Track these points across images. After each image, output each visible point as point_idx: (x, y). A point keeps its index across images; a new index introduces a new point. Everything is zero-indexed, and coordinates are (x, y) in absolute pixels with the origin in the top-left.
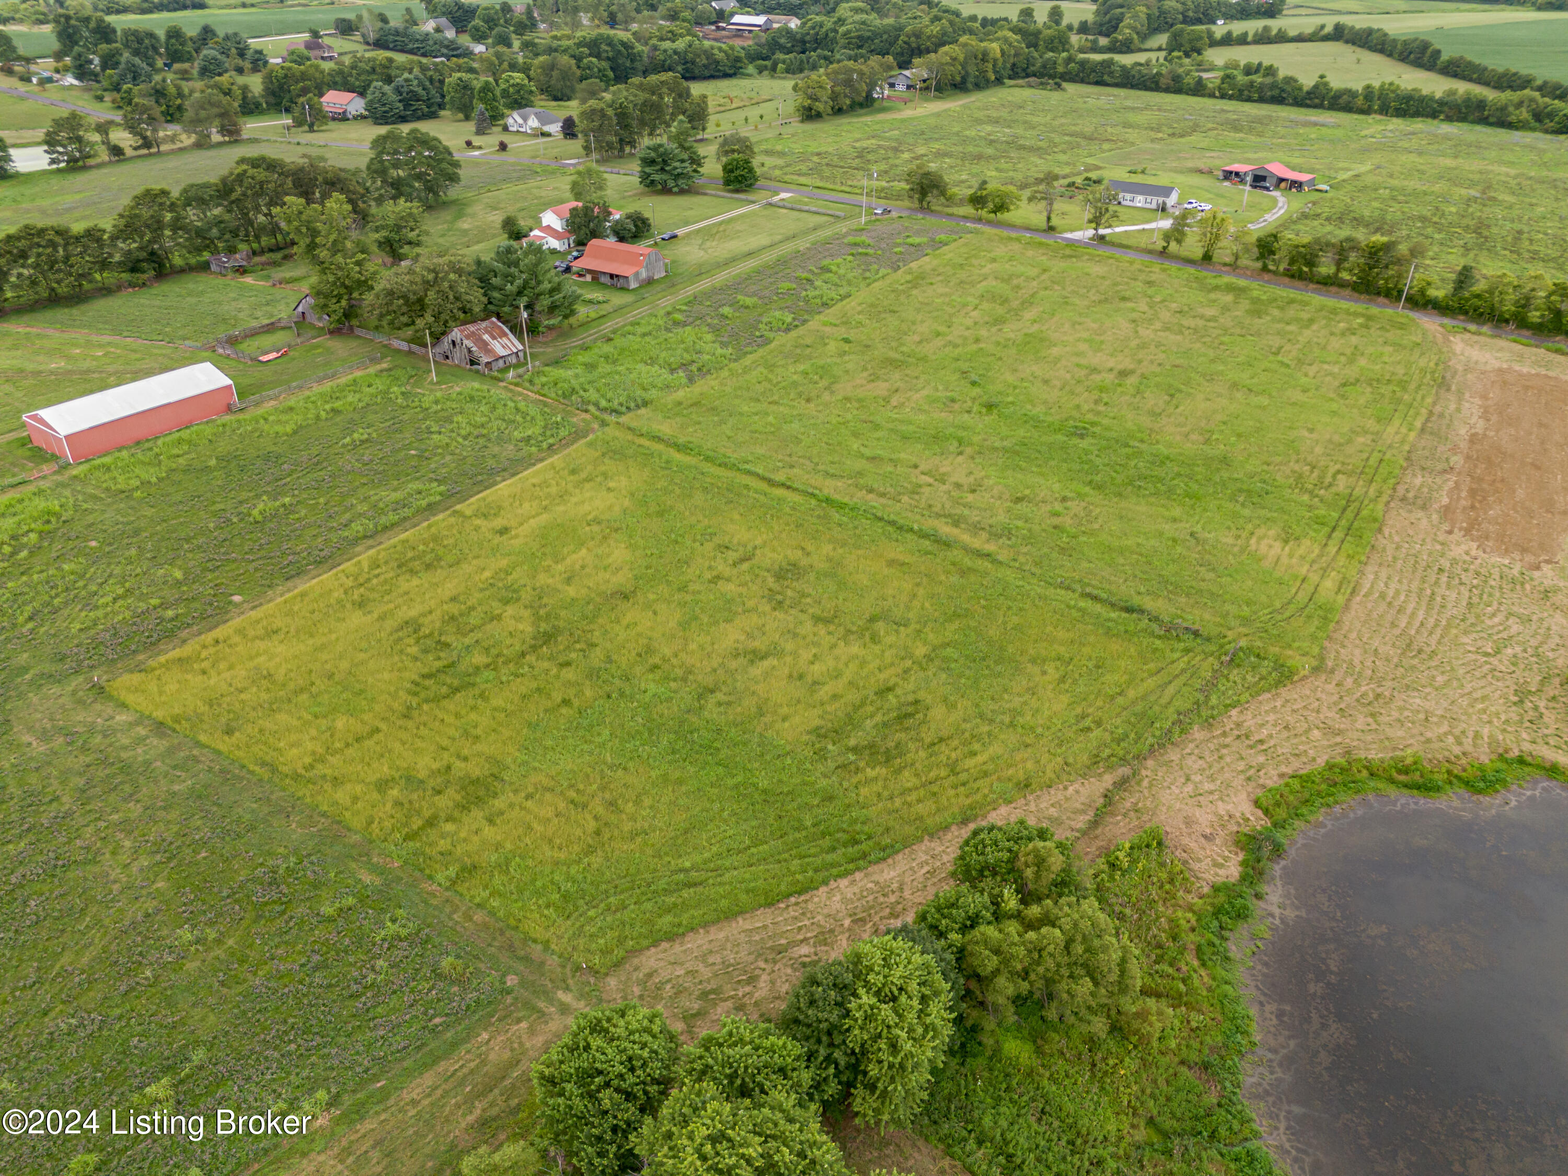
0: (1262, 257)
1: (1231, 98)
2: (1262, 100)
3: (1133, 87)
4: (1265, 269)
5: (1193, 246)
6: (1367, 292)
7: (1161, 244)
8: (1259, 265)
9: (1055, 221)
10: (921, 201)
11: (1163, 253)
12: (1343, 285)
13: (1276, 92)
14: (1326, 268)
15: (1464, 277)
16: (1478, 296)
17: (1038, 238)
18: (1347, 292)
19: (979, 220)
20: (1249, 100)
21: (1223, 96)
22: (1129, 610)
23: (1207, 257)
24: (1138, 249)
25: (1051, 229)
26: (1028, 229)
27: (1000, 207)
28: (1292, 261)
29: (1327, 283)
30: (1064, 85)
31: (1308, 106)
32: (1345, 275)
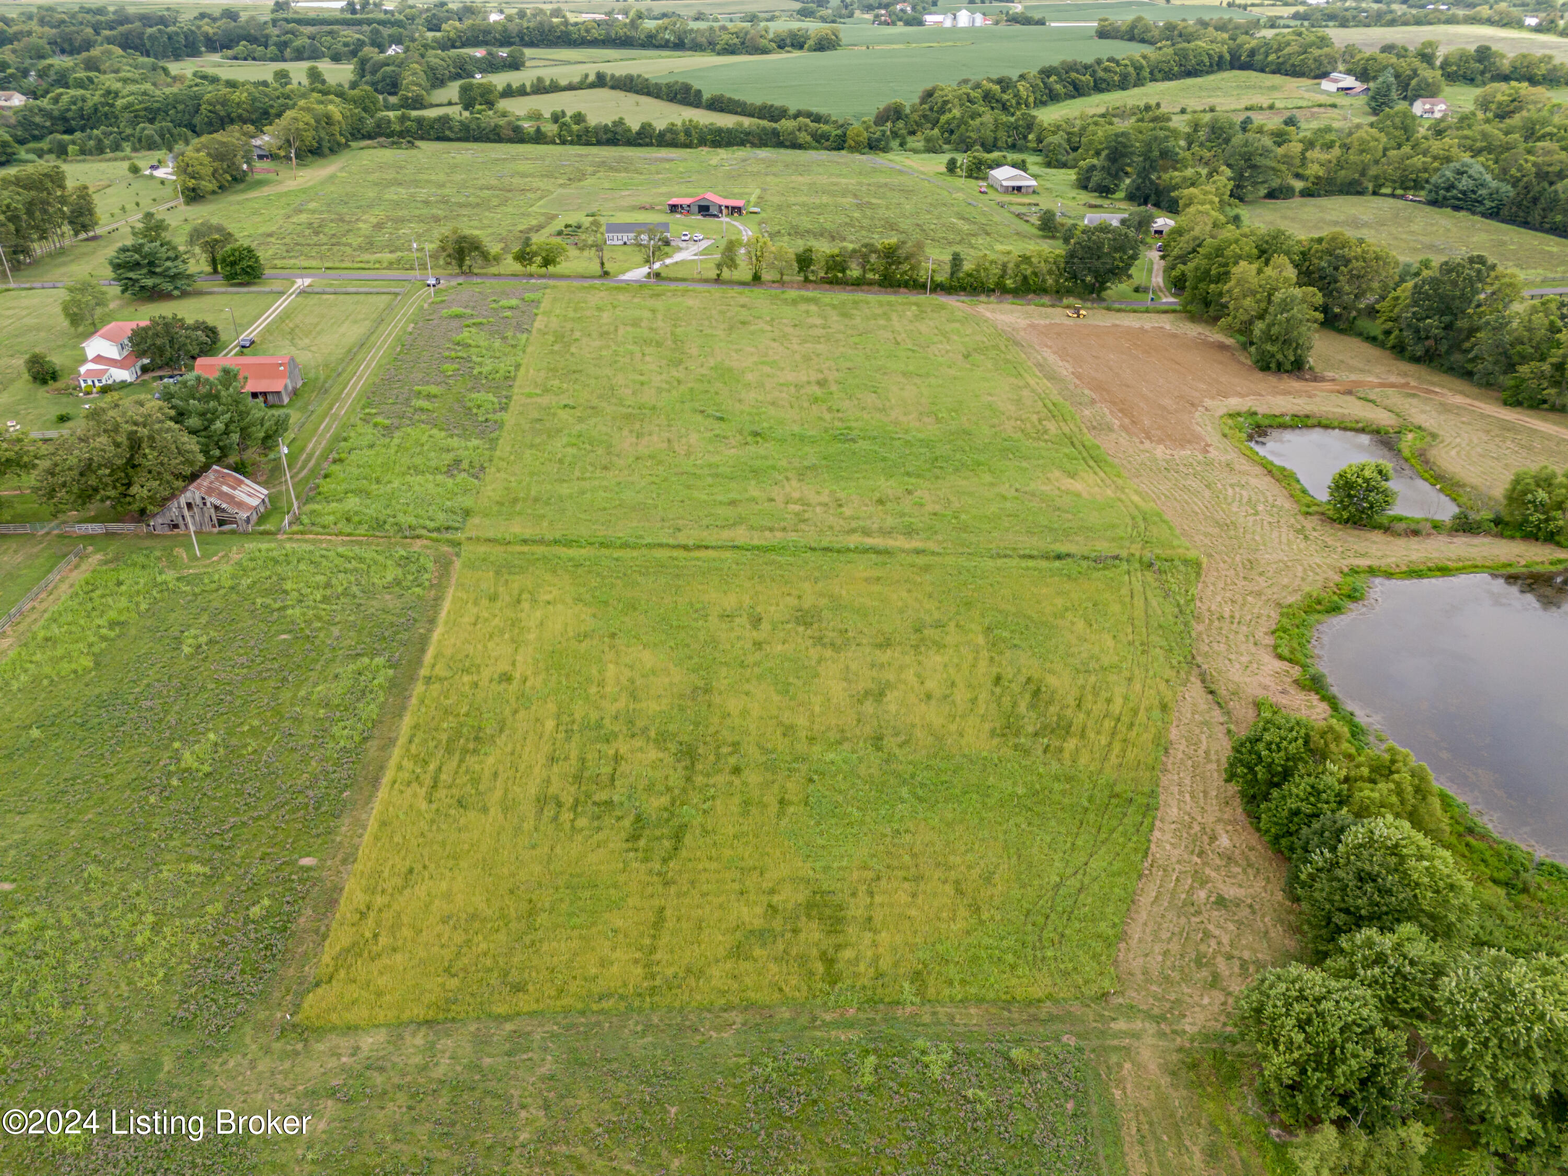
0: (801, 270)
1: (572, 143)
2: (599, 143)
3: (476, 140)
4: (806, 280)
5: (744, 272)
6: (891, 286)
7: (713, 274)
8: (801, 278)
9: (608, 267)
10: (461, 266)
11: (718, 280)
12: (871, 283)
13: (609, 135)
14: (854, 272)
15: (957, 261)
16: (969, 275)
17: (597, 282)
18: (876, 288)
19: (531, 276)
20: (588, 144)
21: (564, 142)
22: (1059, 557)
23: (757, 278)
24: (694, 280)
25: (606, 274)
26: (583, 277)
27: (548, 262)
28: (829, 269)
29: (859, 284)
30: (418, 143)
31: (640, 145)
32: (870, 276)
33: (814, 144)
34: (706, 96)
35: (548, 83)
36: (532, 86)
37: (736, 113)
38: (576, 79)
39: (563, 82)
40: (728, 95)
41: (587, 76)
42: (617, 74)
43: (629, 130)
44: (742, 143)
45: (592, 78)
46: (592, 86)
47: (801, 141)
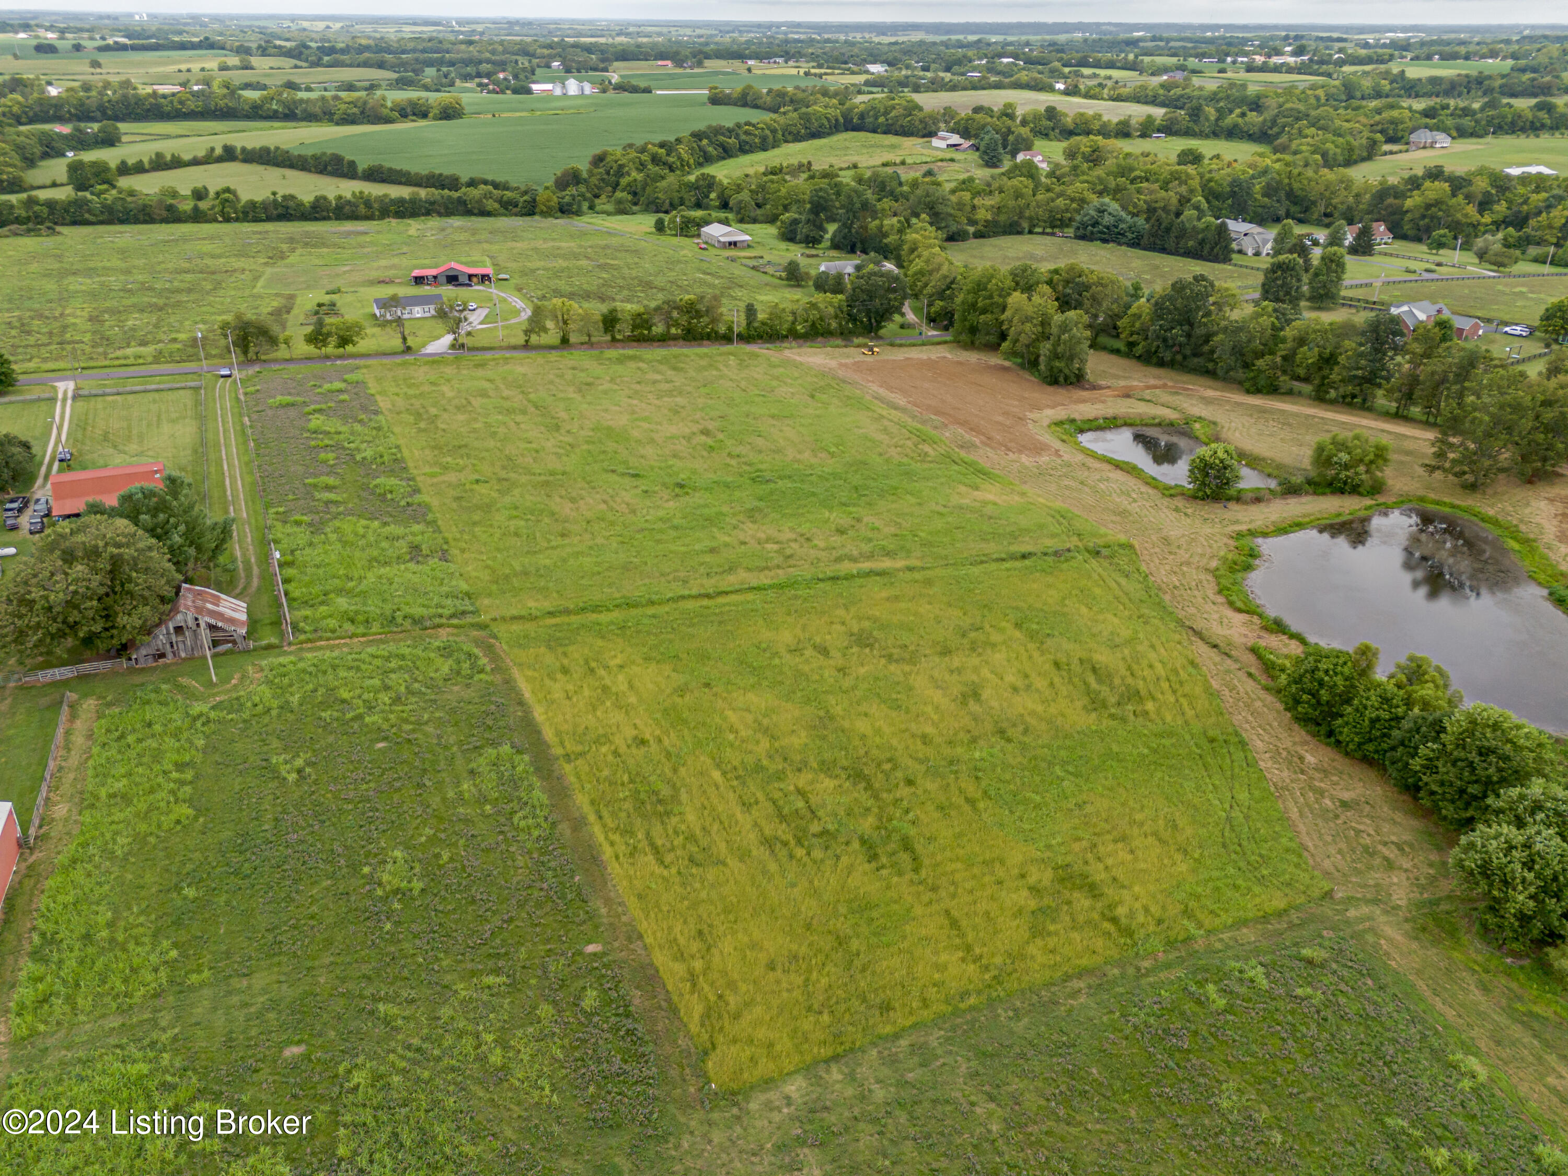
0: (606, 330)
1: (237, 220)
2: (269, 219)
3: (122, 222)
4: (614, 339)
5: (552, 336)
6: (695, 339)
7: (521, 340)
8: (608, 338)
9: (410, 342)
10: (245, 352)
11: (526, 346)
12: (675, 338)
13: (280, 210)
14: (658, 329)
15: (750, 311)
16: (763, 323)
17: (399, 360)
18: (681, 342)
19: (327, 357)
20: (256, 220)
21: (227, 220)
22: (1024, 557)
23: (565, 341)
24: (501, 348)
25: (408, 349)
26: (385, 354)
27: (344, 341)
28: (635, 327)
29: (664, 339)
30: (58, 228)
31: (316, 219)
32: (673, 331)
33: (502, 210)
34: (362, 166)
35: (169, 158)
36: (151, 161)
37: (400, 183)
38: (201, 153)
39: (187, 157)
40: (387, 164)
41: (213, 149)
42: (249, 146)
43: (302, 204)
44: (428, 213)
45: (219, 151)
46: (220, 160)
47: (489, 208)
